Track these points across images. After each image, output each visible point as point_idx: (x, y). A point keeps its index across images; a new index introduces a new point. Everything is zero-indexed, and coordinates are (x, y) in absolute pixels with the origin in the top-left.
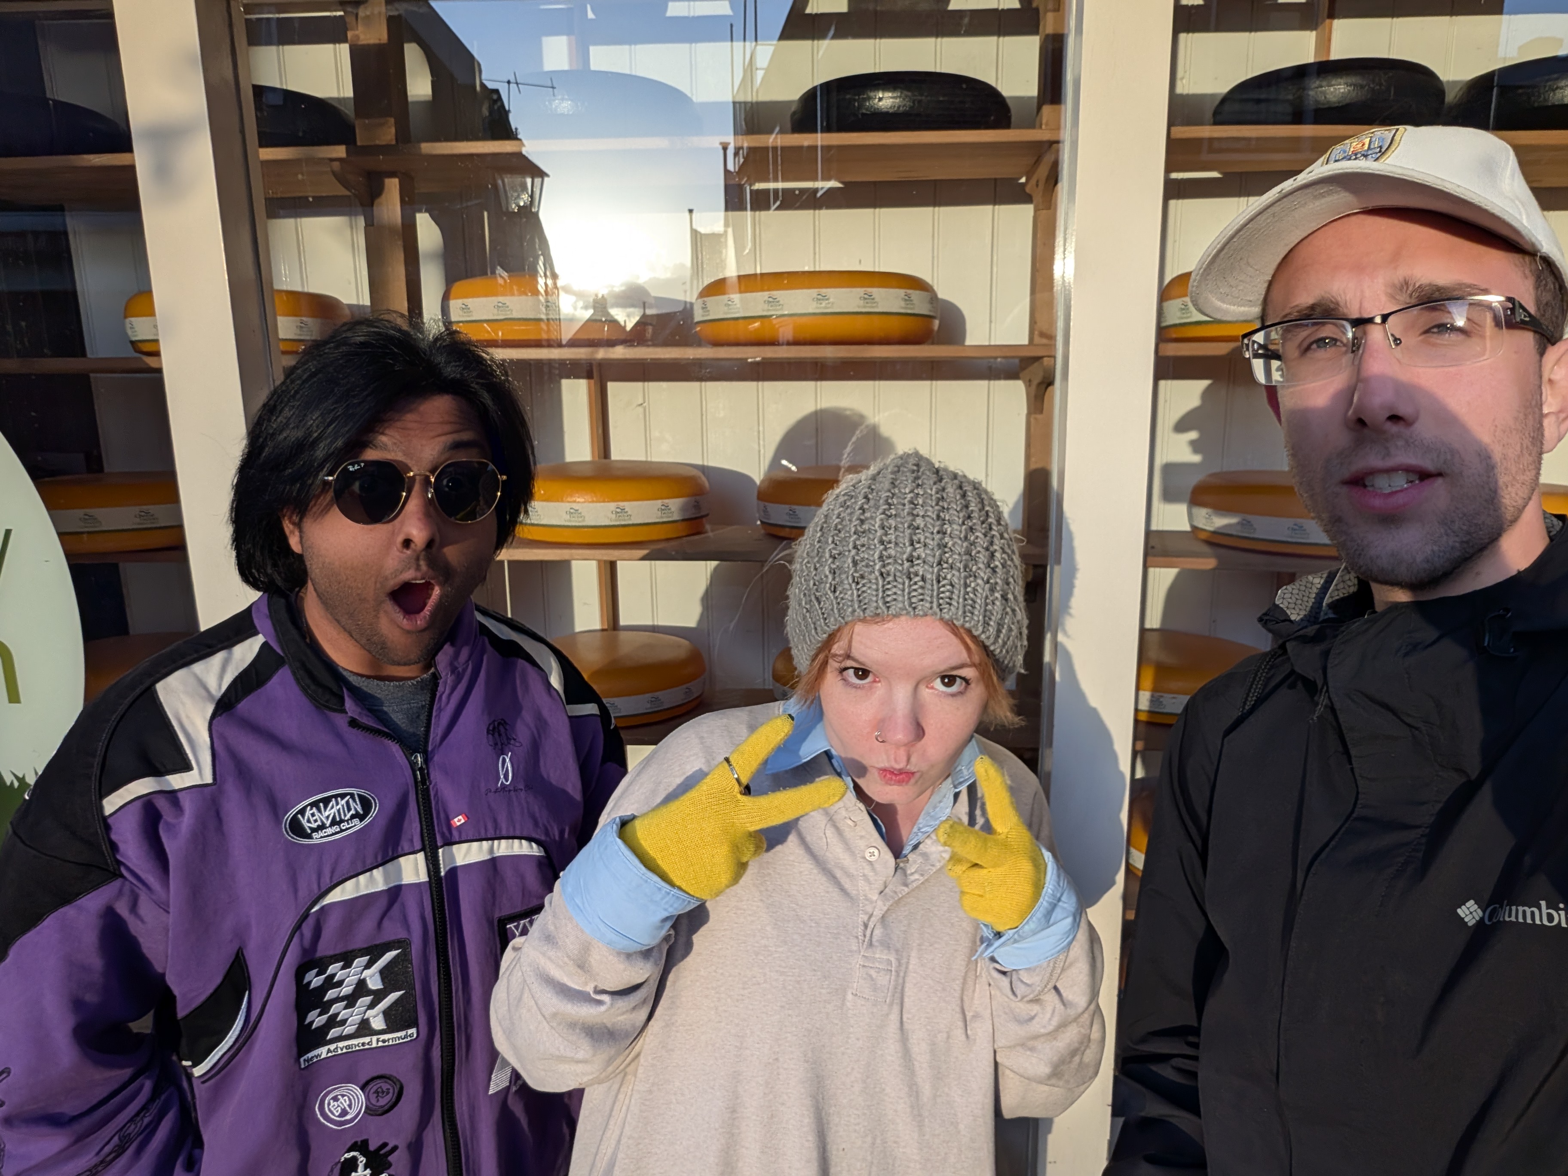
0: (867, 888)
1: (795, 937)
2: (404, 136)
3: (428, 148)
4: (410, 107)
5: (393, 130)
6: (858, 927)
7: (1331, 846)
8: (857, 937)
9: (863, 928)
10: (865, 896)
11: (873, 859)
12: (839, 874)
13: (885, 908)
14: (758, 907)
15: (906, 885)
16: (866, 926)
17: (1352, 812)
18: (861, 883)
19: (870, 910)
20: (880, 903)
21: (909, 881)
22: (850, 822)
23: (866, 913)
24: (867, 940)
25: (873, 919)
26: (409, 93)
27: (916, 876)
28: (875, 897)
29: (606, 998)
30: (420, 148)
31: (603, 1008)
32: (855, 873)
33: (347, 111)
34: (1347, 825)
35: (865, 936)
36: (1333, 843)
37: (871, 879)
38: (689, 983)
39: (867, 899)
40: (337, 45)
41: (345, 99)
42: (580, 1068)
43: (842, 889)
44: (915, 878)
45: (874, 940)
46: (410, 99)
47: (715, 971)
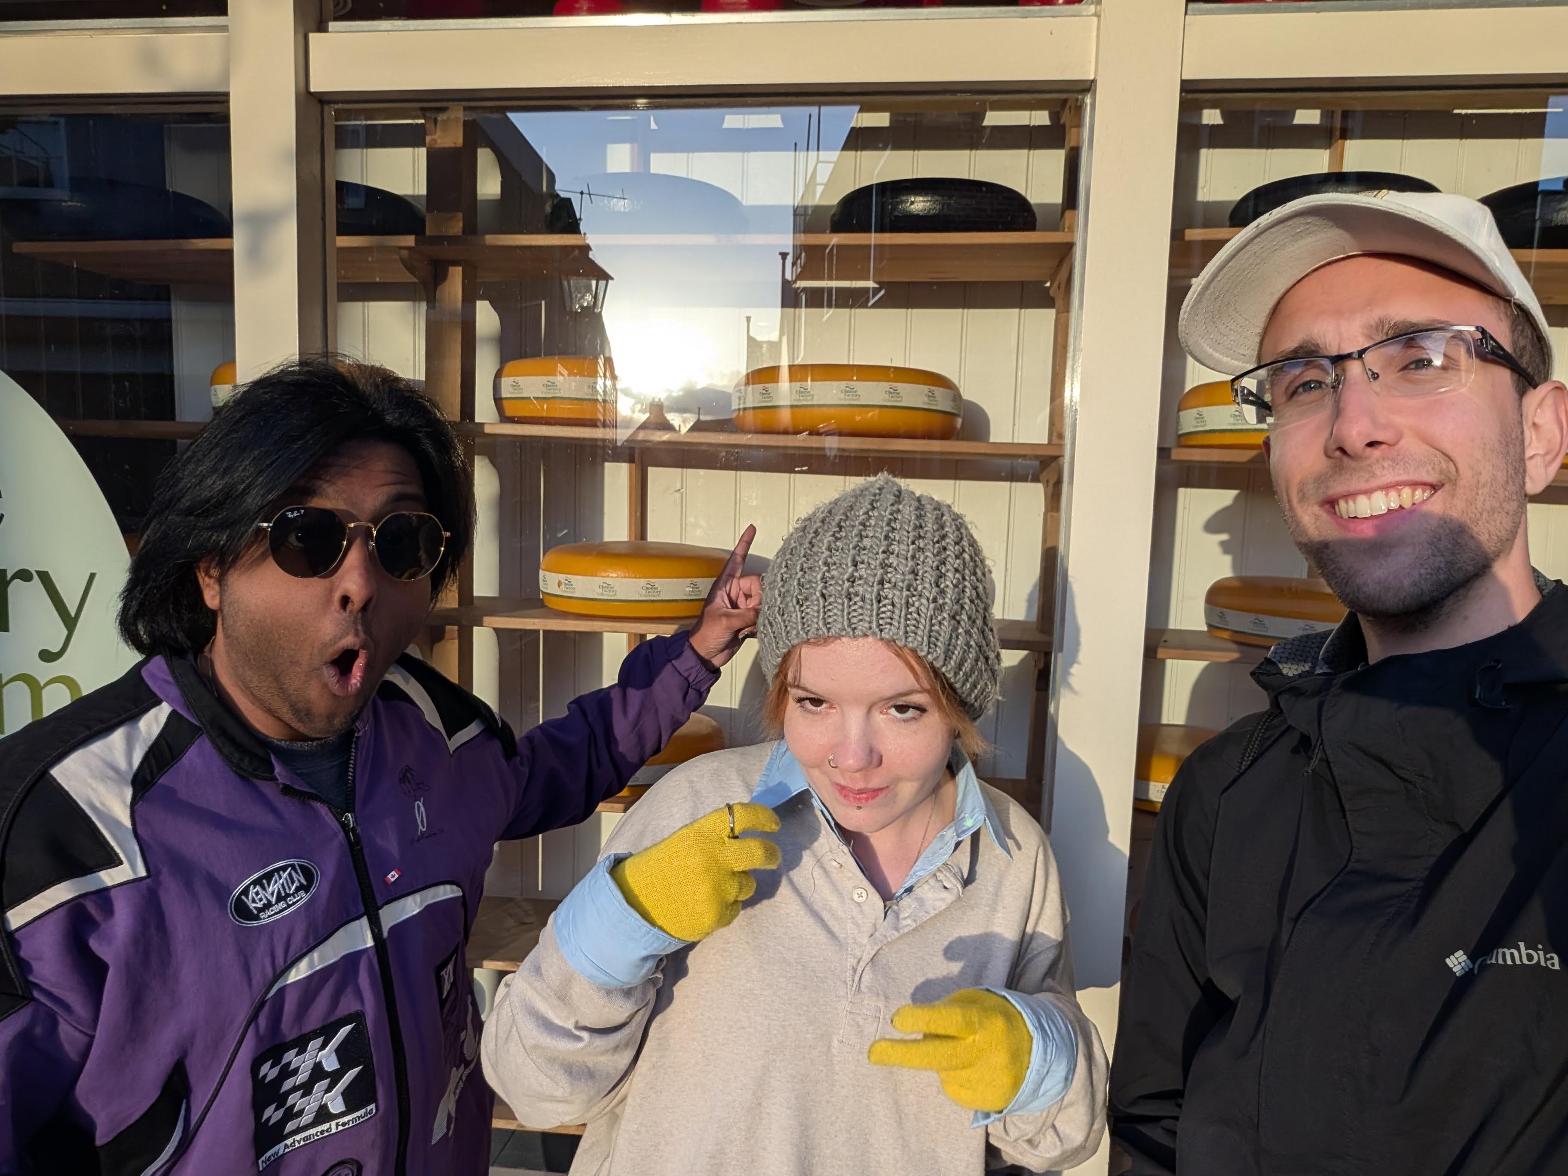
0: (856, 932)
1: (781, 980)
2: (471, 229)
3: (491, 239)
4: (478, 203)
5: (461, 224)
6: (846, 972)
7: (1322, 896)
8: (845, 982)
9: (851, 972)
10: (854, 939)
11: (860, 900)
12: (826, 916)
13: (873, 953)
14: (744, 949)
15: (897, 930)
16: (855, 970)
17: (1346, 866)
18: (850, 926)
19: (859, 954)
20: (868, 947)
21: (901, 926)
22: (835, 864)
23: (855, 957)
24: (855, 985)
25: (861, 963)
26: (478, 192)
27: (909, 921)
28: (865, 940)
29: (585, 1035)
30: (484, 240)
31: (580, 1045)
32: (843, 916)
33: (419, 206)
34: (1339, 878)
35: (853, 981)
36: (1325, 894)
37: (860, 922)
38: (676, 1025)
39: (855, 943)
40: (416, 149)
41: (419, 197)
42: (561, 1107)
43: (830, 932)
44: (908, 924)
45: (862, 986)
46: (479, 197)
47: (702, 1015)
